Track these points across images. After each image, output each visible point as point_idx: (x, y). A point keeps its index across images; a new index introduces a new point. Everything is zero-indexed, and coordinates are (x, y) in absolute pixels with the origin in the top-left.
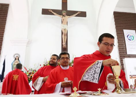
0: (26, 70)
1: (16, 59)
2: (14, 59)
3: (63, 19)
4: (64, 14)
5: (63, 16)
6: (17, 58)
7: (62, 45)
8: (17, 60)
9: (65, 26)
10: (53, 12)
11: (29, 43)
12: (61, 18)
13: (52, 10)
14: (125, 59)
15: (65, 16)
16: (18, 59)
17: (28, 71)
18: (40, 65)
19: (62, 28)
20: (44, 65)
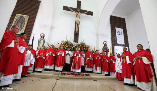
0: (48, 45)
1: (42, 37)
2: (40, 37)
4: (78, 11)
5: (78, 12)
6: (43, 37)
7: (75, 31)
8: (42, 38)
9: (78, 19)
10: (71, 9)
11: (52, 28)
14: (116, 46)
16: (44, 38)
18: (59, 44)
19: (76, 20)
20: (61, 44)
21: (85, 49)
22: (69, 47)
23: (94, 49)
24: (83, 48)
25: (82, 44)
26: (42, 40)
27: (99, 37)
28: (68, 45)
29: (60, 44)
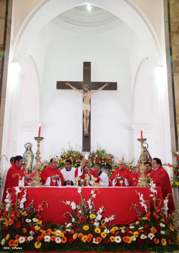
1: (27, 149)
2: (25, 150)
3: (85, 97)
4: (86, 89)
5: (85, 91)
6: (29, 148)
8: (29, 151)
9: (87, 107)
10: (71, 86)
12: (82, 94)
13: (70, 82)
15: (87, 92)
16: (30, 150)
17: (42, 164)
18: (57, 157)
19: (84, 109)
20: (62, 157)
21: (104, 162)
22: (75, 161)
23: (123, 159)
24: (101, 160)
25: (98, 152)
26: (29, 155)
27: (133, 133)
28: (72, 157)
29: (60, 157)
